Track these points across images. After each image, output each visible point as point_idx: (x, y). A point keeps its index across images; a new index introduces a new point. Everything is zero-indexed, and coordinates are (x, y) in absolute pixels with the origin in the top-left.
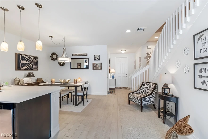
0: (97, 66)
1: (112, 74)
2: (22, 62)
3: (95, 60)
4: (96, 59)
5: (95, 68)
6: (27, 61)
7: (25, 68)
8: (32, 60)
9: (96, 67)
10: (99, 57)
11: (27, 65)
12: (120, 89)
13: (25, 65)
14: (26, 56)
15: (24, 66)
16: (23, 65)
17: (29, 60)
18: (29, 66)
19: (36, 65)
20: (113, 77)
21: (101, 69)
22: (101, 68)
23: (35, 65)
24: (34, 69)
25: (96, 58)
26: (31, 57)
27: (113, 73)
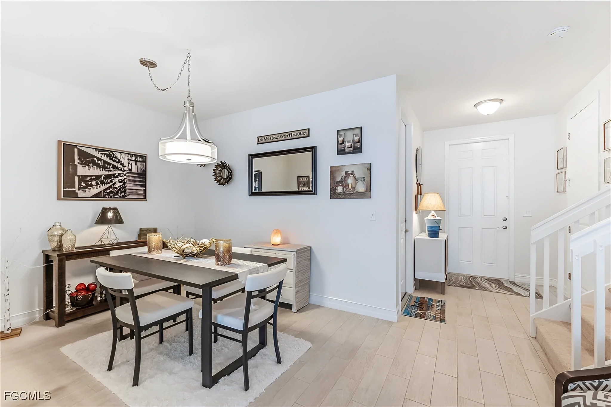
0: (350, 181)
1: (430, 217)
2: (82, 171)
3: (341, 152)
4: (347, 150)
5: (340, 189)
6: (104, 167)
7: (94, 191)
8: (122, 165)
9: (346, 186)
10: (357, 139)
11: (102, 183)
12: (472, 287)
13: (94, 183)
14: (99, 150)
15: (91, 185)
16: (85, 182)
17: (110, 164)
18: (110, 187)
19: (140, 181)
20: (434, 232)
21: (367, 193)
22: (369, 189)
23: (134, 181)
24: (130, 196)
25: (343, 143)
26: (118, 155)
27: (433, 212)
